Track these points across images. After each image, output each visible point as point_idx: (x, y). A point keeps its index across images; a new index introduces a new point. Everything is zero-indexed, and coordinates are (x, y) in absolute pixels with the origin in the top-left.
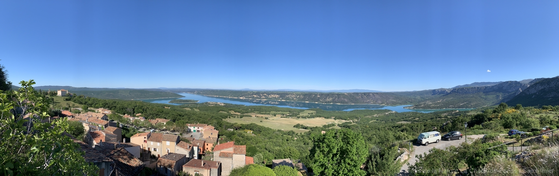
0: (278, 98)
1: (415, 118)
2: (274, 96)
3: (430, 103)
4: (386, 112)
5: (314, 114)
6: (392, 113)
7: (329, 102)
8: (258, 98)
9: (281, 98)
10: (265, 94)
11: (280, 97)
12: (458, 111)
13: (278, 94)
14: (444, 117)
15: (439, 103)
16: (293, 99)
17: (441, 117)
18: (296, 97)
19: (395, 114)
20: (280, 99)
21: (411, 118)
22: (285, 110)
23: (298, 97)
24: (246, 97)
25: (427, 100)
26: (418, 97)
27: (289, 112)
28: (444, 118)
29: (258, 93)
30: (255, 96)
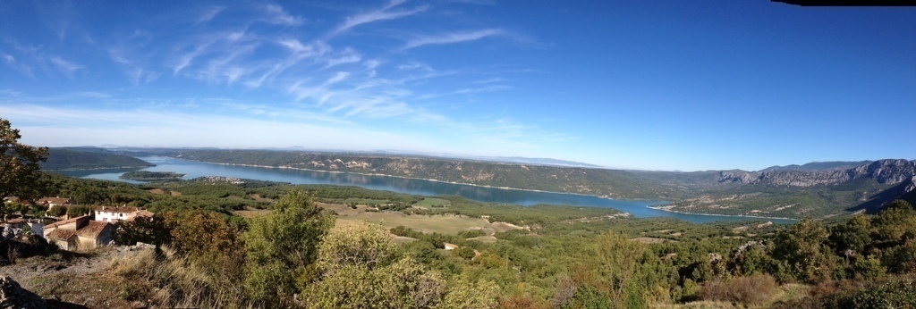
0: (368, 170)
1: (672, 232)
2: (359, 165)
3: (709, 201)
4: (609, 214)
5: (445, 208)
6: (622, 217)
7: (482, 182)
8: (321, 168)
9: (374, 170)
10: (339, 160)
11: (374, 166)
12: (770, 223)
13: (368, 160)
14: (739, 235)
15: (728, 203)
16: (402, 173)
17: (731, 235)
18: (410, 169)
19: (629, 219)
20: (373, 172)
21: (663, 231)
22: (380, 196)
23: (414, 167)
24: (295, 166)
25: (701, 193)
26: (684, 187)
27: (388, 201)
28: (738, 237)
29: (324, 157)
30: (316, 163)
